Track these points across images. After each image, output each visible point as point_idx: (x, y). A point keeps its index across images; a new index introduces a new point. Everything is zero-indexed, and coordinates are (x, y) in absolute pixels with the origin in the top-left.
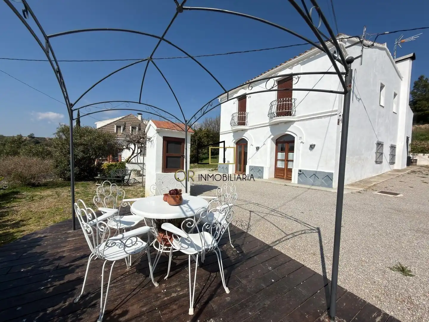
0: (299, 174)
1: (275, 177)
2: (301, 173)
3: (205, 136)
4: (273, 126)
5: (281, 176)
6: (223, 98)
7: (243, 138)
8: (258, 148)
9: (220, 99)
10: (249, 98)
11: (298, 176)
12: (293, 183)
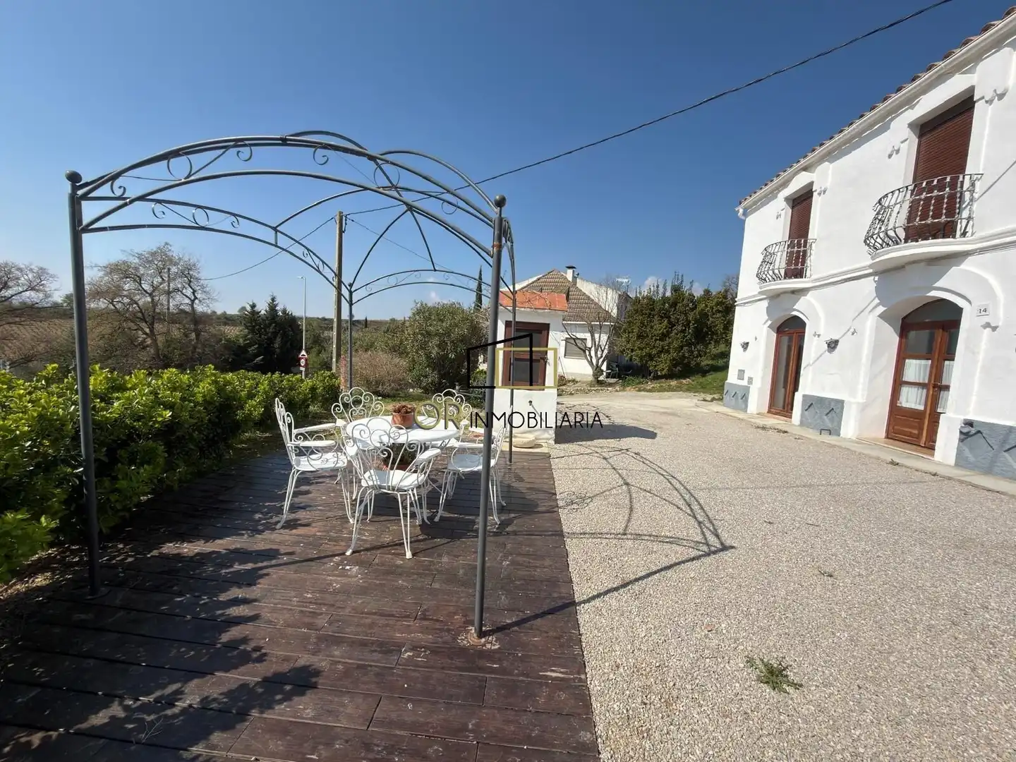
0: (965, 436)
1: (887, 437)
2: (973, 431)
3: (719, 311)
4: (887, 274)
5: (911, 435)
6: (751, 207)
7: (795, 313)
8: (832, 345)
9: (741, 211)
10: (819, 194)
11: (961, 440)
12: (940, 464)
